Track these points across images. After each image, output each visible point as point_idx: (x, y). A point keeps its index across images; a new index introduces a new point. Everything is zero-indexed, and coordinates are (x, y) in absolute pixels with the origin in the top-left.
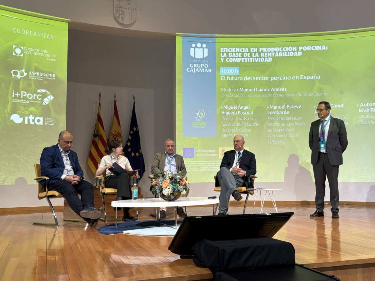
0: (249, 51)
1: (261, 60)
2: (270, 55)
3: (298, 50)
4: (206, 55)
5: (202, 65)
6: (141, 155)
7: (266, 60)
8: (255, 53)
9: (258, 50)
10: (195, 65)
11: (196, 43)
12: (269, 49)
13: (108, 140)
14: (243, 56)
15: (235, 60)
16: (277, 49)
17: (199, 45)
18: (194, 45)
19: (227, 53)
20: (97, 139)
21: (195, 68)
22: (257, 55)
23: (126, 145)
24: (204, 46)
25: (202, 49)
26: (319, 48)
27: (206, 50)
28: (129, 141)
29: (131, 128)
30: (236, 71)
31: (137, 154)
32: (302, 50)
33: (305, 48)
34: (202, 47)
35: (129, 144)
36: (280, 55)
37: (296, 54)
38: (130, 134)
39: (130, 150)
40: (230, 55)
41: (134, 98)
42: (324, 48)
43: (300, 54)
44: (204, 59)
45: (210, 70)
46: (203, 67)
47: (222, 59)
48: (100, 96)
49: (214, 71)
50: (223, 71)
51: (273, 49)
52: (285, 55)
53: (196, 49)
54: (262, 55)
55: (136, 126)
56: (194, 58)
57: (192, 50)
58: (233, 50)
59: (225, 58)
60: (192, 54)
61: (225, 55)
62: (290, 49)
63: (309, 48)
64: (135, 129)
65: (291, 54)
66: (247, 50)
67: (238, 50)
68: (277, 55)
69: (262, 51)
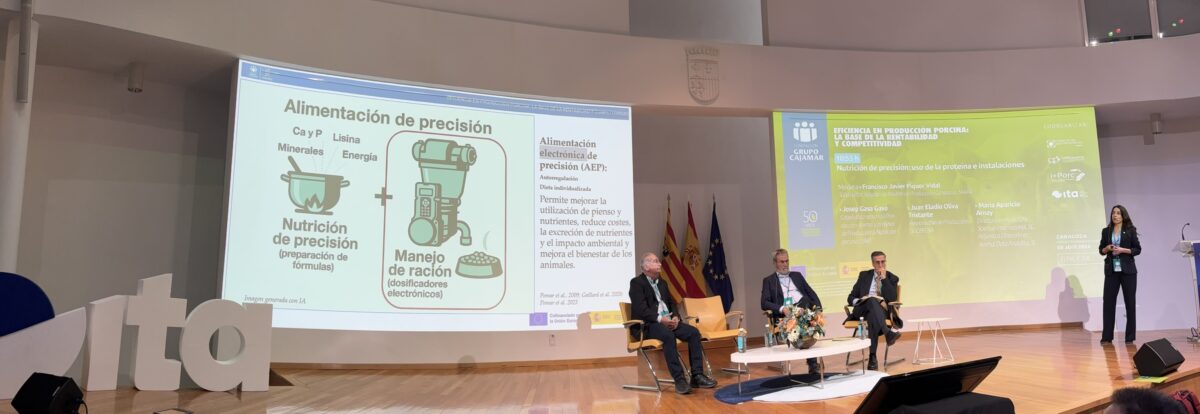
0: (872, 133)
1: (888, 144)
2: (898, 137)
3: (933, 133)
4: (815, 137)
5: (810, 151)
6: (727, 277)
7: (894, 144)
8: (879, 135)
9: (883, 130)
10: (801, 151)
11: (801, 120)
12: (897, 130)
13: (682, 260)
14: (863, 139)
15: (854, 144)
16: (907, 131)
17: (805, 124)
18: (797, 125)
19: (843, 135)
20: (668, 258)
21: (800, 155)
22: (882, 137)
23: (707, 265)
24: (812, 125)
25: (808, 130)
26: (958, 130)
27: (814, 131)
28: (710, 258)
29: (712, 240)
30: (856, 158)
31: (722, 277)
32: (938, 132)
33: (941, 130)
34: (808, 127)
35: (710, 263)
36: (912, 137)
37: (931, 137)
38: (711, 249)
39: (711, 271)
40: (847, 137)
41: (714, 198)
42: (964, 130)
43: (935, 137)
44: (812, 142)
45: (821, 157)
46: (812, 154)
47: (837, 143)
48: (669, 198)
49: (827, 158)
50: (840, 158)
51: (902, 130)
52: (917, 138)
53: (802, 130)
54: (888, 137)
55: (719, 237)
56: (799, 142)
57: (796, 131)
58: (851, 130)
59: (841, 141)
60: (796, 137)
61: (840, 137)
62: (923, 130)
63: (946, 130)
64: (717, 241)
65: (924, 137)
66: (869, 131)
67: (856, 130)
68: (907, 137)
69: (888, 133)
